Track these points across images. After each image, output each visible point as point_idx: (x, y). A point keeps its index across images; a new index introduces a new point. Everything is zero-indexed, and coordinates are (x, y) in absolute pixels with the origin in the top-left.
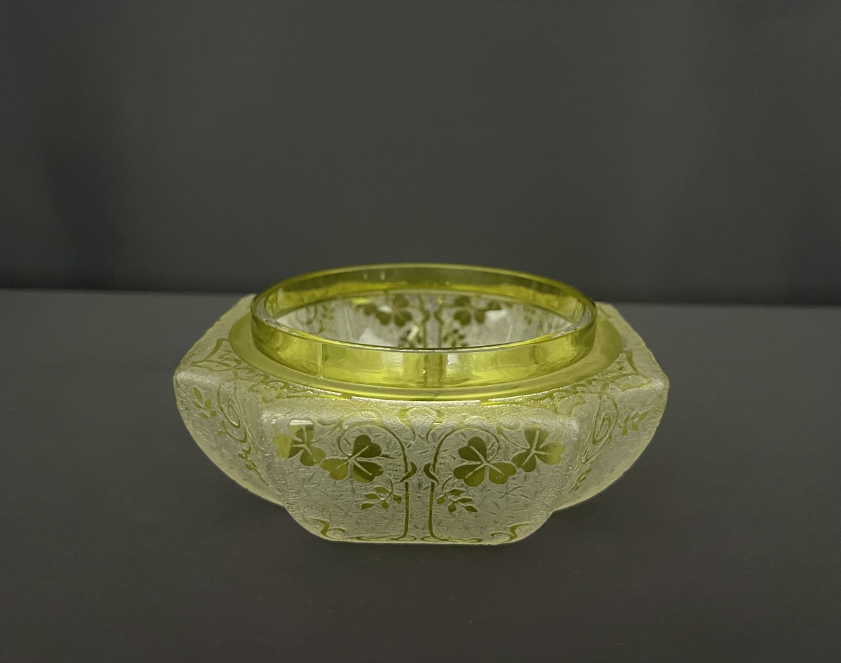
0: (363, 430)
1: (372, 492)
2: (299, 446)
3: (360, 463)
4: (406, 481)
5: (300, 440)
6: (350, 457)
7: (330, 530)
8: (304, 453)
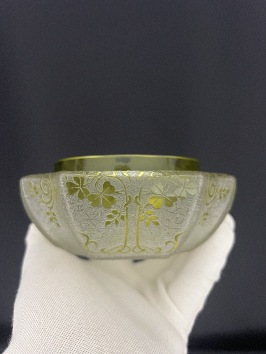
0: (107, 179)
1: (111, 214)
2: (77, 188)
3: (106, 196)
4: (126, 206)
5: (78, 185)
6: (101, 193)
7: (91, 242)
8: (79, 191)
